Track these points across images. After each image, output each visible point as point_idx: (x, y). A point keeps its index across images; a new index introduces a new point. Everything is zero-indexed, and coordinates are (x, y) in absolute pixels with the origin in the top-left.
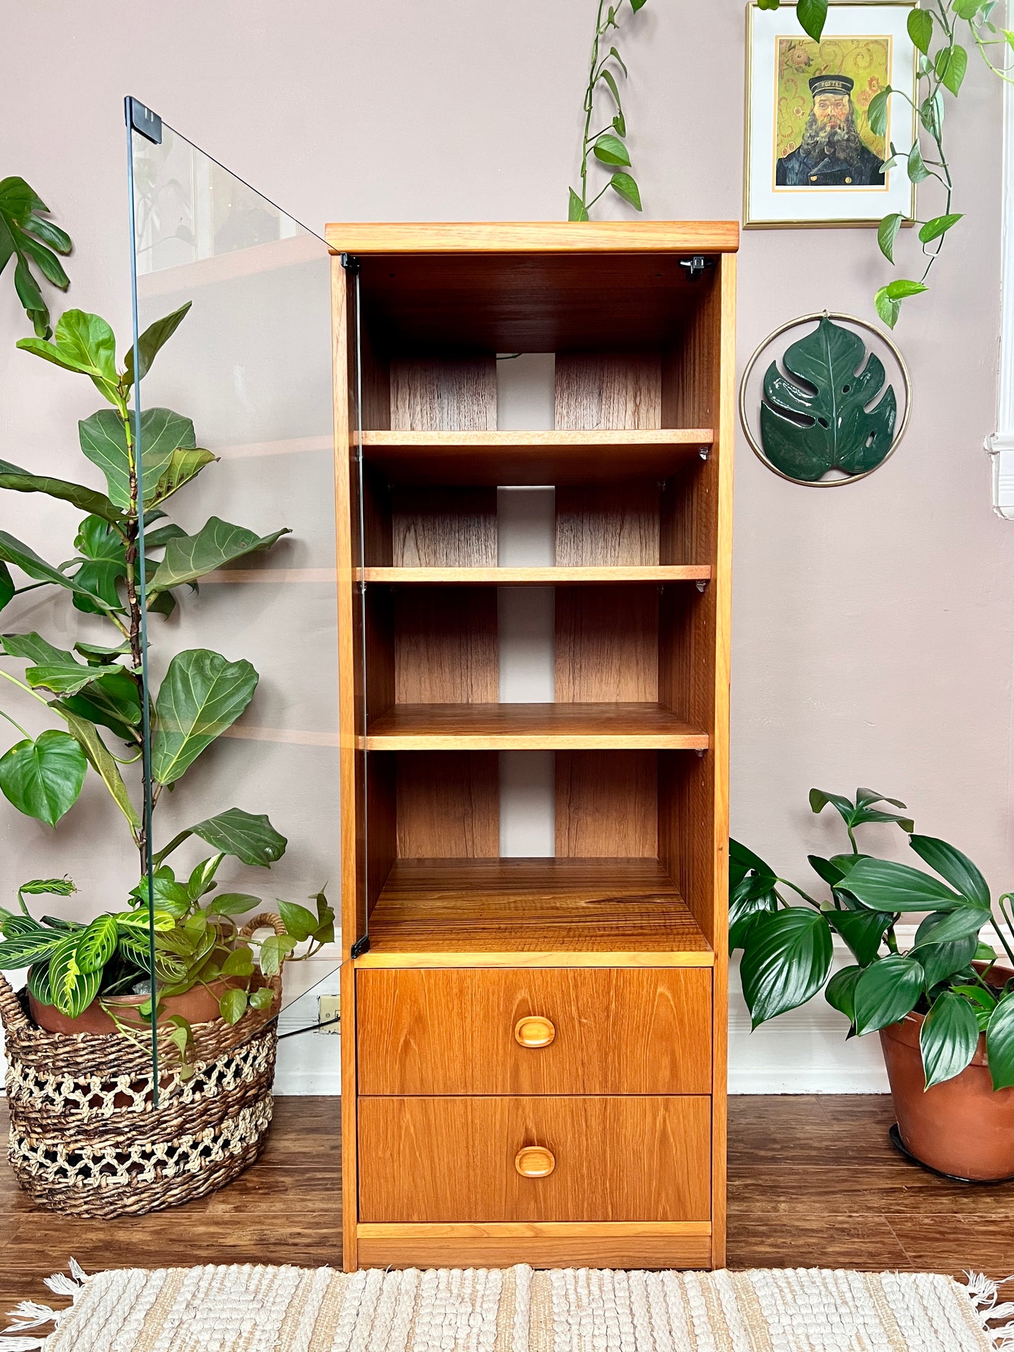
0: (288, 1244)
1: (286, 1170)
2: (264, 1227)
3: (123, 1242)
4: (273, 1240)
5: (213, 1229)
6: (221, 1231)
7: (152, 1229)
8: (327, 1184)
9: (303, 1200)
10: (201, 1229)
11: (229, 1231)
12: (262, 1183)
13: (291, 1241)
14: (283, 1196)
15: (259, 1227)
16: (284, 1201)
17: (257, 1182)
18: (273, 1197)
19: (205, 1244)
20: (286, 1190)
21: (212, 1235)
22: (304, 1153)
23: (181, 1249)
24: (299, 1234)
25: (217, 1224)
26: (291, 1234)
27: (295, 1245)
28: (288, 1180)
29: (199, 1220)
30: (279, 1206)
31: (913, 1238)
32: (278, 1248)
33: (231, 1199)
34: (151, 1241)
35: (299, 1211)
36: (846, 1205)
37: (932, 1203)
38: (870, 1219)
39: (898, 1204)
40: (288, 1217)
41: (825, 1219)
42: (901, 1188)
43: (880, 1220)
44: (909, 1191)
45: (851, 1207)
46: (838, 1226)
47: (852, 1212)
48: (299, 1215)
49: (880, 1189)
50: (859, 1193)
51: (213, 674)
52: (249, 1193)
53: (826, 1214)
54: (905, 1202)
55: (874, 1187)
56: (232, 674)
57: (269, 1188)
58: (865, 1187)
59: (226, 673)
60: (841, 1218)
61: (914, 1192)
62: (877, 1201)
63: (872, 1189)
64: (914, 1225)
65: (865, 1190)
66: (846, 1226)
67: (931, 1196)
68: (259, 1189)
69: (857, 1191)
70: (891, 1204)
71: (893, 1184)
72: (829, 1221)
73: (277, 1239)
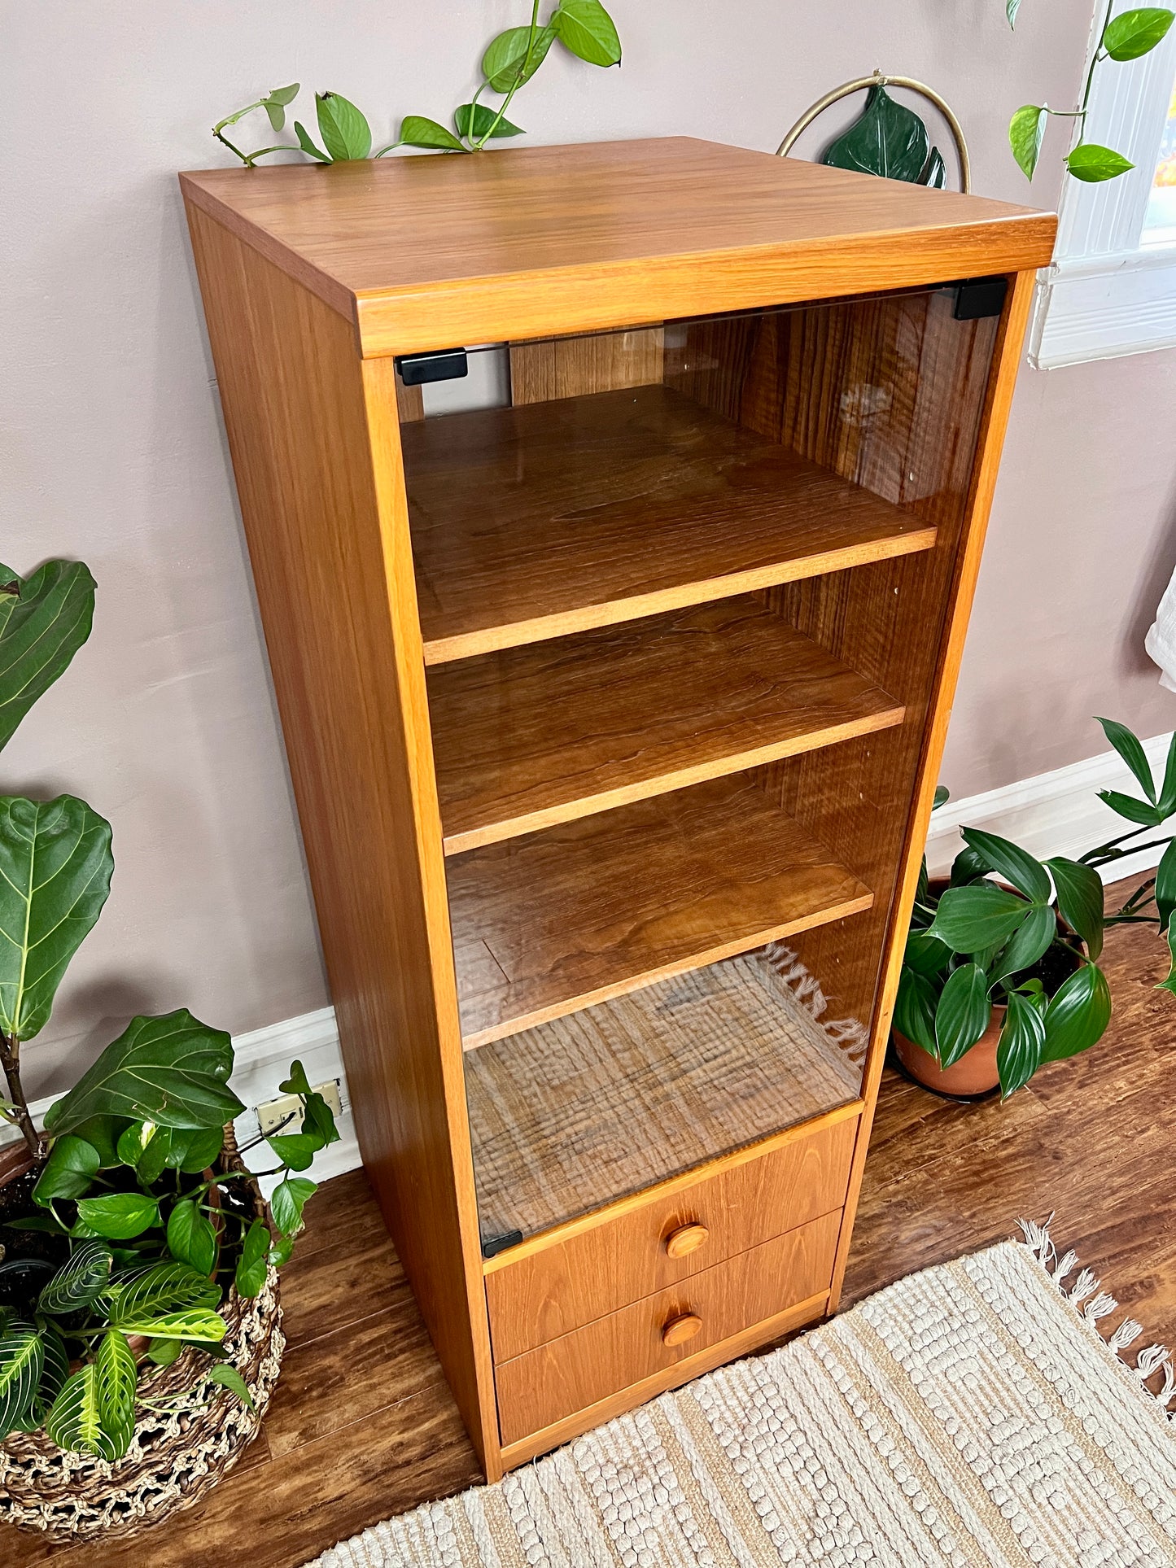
0: (398, 1467)
1: (321, 1346)
2: (357, 1451)
3: (205, 1551)
4: (379, 1468)
5: (299, 1481)
6: (309, 1480)
7: (227, 1513)
8: (382, 1349)
9: (373, 1387)
10: (284, 1488)
11: (320, 1475)
12: (307, 1378)
13: (400, 1459)
14: (346, 1391)
15: (350, 1454)
16: (352, 1398)
17: (301, 1379)
18: (335, 1397)
19: (305, 1509)
20: (342, 1379)
21: (303, 1490)
22: (324, 1307)
23: (282, 1531)
24: (401, 1444)
25: (297, 1470)
26: (393, 1449)
27: (408, 1463)
28: (333, 1361)
29: (272, 1475)
30: (351, 1410)
31: (959, 1190)
32: (393, 1478)
33: (288, 1423)
34: (237, 1534)
35: (380, 1407)
36: (887, 1167)
37: (952, 1133)
38: (914, 1179)
39: (927, 1147)
40: (373, 1422)
41: (880, 1195)
42: (919, 1122)
43: (922, 1176)
44: (927, 1125)
45: (892, 1168)
46: (894, 1200)
47: (896, 1174)
48: (383, 1414)
49: (903, 1131)
50: (890, 1144)
51: (25, 834)
52: (302, 1404)
53: (877, 1187)
54: (931, 1141)
55: (898, 1129)
56: (57, 826)
57: (320, 1384)
58: (891, 1133)
59: (46, 826)
60: (891, 1188)
61: (932, 1124)
62: (909, 1151)
63: (897, 1134)
64: (951, 1172)
65: (893, 1137)
66: (900, 1197)
67: (947, 1123)
68: (310, 1389)
69: (887, 1141)
70: (921, 1150)
71: (911, 1118)
72: (884, 1197)
73: (383, 1464)
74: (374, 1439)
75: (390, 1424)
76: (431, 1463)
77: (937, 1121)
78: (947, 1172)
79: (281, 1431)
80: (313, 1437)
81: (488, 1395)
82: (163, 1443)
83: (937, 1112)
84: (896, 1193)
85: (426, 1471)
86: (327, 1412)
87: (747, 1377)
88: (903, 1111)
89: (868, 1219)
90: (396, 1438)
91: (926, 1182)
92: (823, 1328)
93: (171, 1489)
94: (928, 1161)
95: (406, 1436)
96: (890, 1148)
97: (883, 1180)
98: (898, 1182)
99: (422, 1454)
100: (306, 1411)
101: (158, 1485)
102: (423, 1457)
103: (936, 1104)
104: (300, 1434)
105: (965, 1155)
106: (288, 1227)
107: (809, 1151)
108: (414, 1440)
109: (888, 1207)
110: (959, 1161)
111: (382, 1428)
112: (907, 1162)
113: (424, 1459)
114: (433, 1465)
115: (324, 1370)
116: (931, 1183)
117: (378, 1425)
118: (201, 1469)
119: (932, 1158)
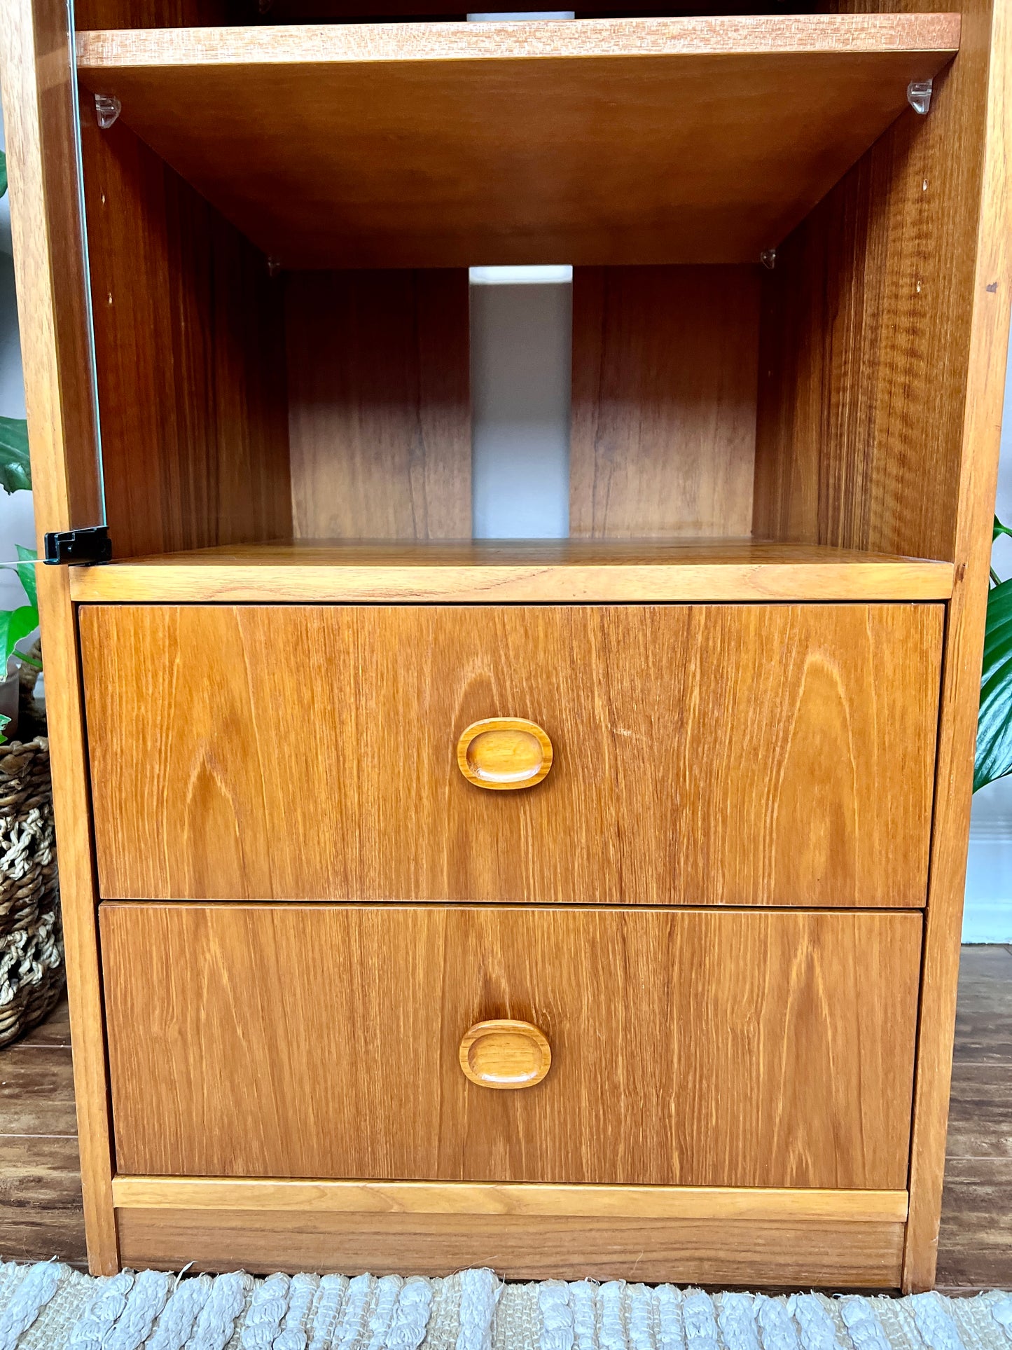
76: (48, 1218)
81: (83, 983)
85: (33, 1224)
87: (668, 1317)
92: (883, 1304)
95: (56, 1174)
99: (49, 1201)
102: (47, 1206)
107: (815, 657)
113: (44, 1208)
114: (48, 1221)
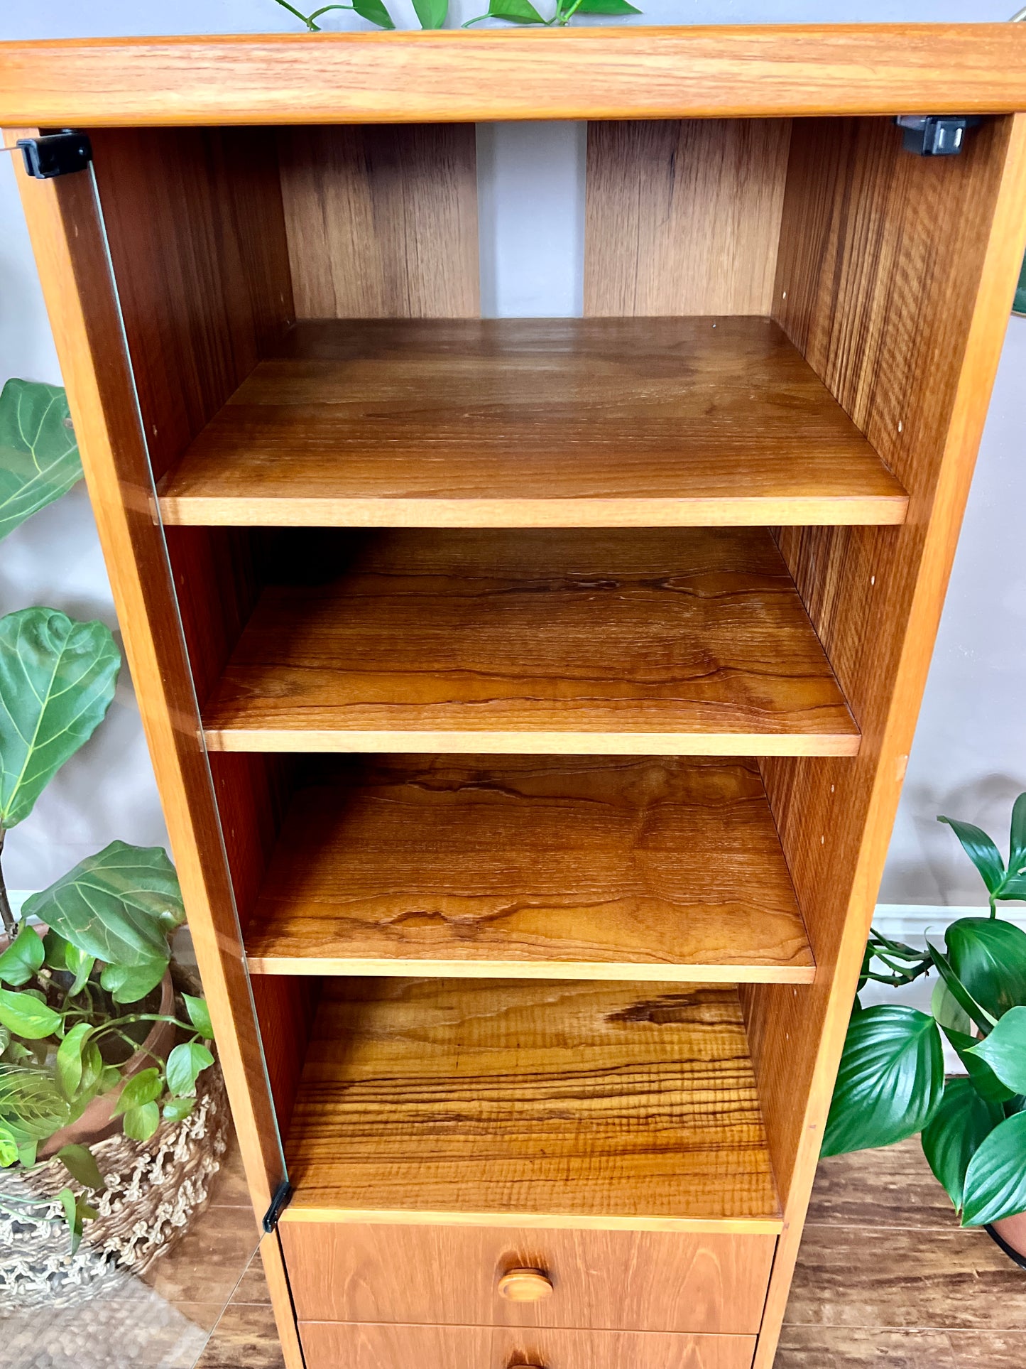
12: (216, 1240)
17: (211, 1237)
20: (244, 1257)
28: (247, 1236)
33: (178, 1274)
35: (256, 1301)
36: (903, 1309)
37: (1006, 1306)
38: (930, 1339)
39: (966, 1309)
40: (243, 1311)
41: (878, 1338)
42: (970, 1275)
43: (943, 1341)
44: (979, 1282)
45: (908, 1314)
46: (892, 1353)
47: (908, 1324)
48: (255, 1309)
49: (946, 1276)
50: (920, 1284)
51: (55, 646)
52: (201, 1262)
53: (879, 1327)
54: (975, 1303)
55: (940, 1271)
56: (84, 646)
57: (223, 1252)
58: (927, 1272)
59: (74, 644)
60: (895, 1337)
61: (986, 1284)
62: (940, 1302)
63: (936, 1276)
64: (982, 1354)
65: (928, 1278)
66: (900, 1353)
67: (1007, 1291)
68: (215, 1252)
69: (917, 1279)
70: (957, 1309)
71: (962, 1266)
72: (880, 1344)
73: (229, 1358)
74: (235, 1330)
75: (255, 1323)
77: (995, 1283)
78: (977, 1351)
79: (171, 1278)
80: (191, 1298)
81: (290, 1346)
82: (33, 1238)
83: (1001, 1272)
84: (897, 1346)
86: (215, 1282)
88: (957, 1253)
89: (848, 1360)
90: (252, 1339)
91: (942, 1351)
93: (40, 1283)
94: (959, 1326)
96: (918, 1289)
97: (889, 1323)
98: (907, 1334)
100: (198, 1271)
101: (30, 1274)
103: (1004, 1263)
104: (184, 1290)
105: (1011, 1341)
106: (179, 1088)
108: (266, 1350)
109: (879, 1357)
110: (999, 1345)
111: (248, 1323)
112: (931, 1316)
115: (235, 1240)
116: (947, 1355)
117: (245, 1318)
118: (74, 1278)
119: (966, 1325)
